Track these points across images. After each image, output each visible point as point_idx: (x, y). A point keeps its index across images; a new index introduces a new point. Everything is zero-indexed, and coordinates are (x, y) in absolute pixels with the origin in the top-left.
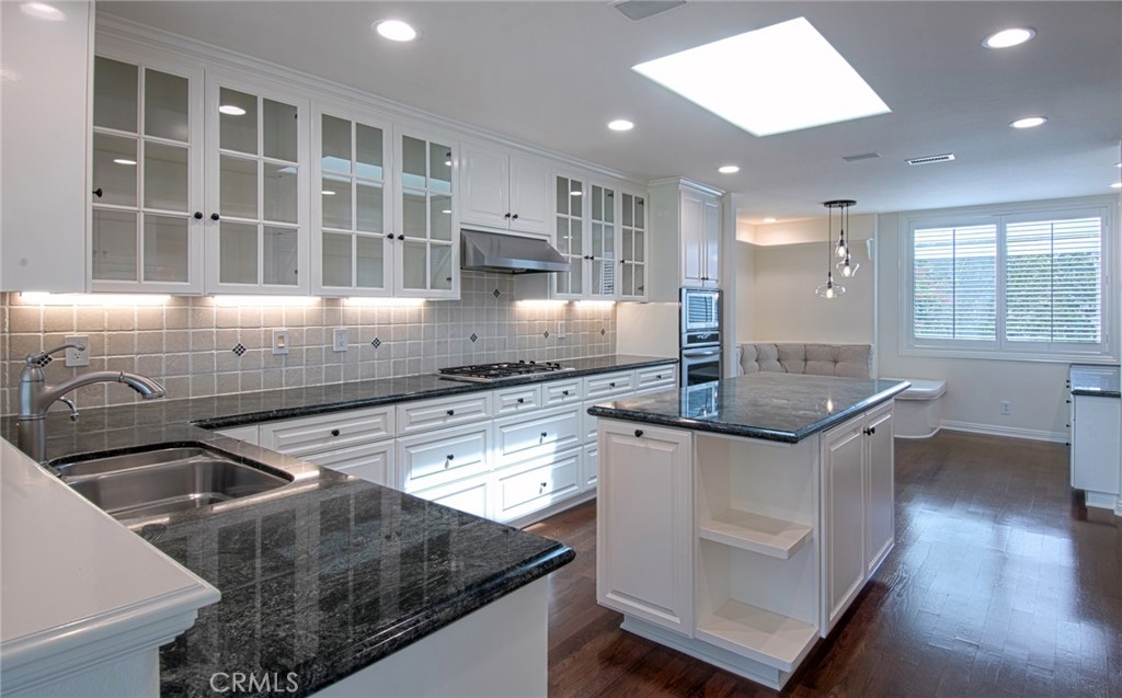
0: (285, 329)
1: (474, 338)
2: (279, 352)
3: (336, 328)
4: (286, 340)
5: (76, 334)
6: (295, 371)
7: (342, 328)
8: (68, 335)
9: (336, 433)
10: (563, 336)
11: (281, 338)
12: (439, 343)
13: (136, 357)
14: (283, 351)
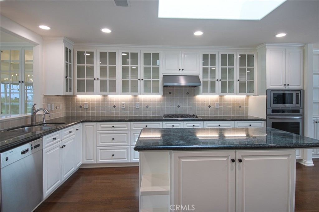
0: (124, 102)
1: (179, 106)
2: (123, 107)
3: (137, 102)
4: (124, 105)
5: (86, 102)
6: (127, 112)
7: (138, 102)
8: (85, 102)
9: (113, 127)
10: (218, 107)
11: (123, 104)
12: (166, 107)
13: (96, 107)
14: (124, 107)
